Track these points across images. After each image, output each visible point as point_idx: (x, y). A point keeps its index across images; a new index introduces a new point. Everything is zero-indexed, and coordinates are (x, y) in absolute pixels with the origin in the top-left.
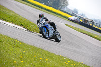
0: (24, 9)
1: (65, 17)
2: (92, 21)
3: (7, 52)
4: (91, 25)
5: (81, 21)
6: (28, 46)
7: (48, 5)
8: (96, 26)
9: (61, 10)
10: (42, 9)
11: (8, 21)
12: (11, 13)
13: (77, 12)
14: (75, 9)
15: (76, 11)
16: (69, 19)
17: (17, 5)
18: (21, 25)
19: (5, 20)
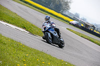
0: (27, 12)
1: (67, 21)
2: (93, 26)
3: (10, 54)
4: (92, 30)
5: (82, 25)
6: (31, 49)
7: (49, 8)
8: (97, 31)
9: (63, 14)
10: (44, 13)
11: (11, 23)
12: (14, 16)
13: (78, 17)
14: (76, 13)
15: (77, 15)
16: (70, 23)
17: (20, 7)
18: (24, 28)
19: (8, 22)
